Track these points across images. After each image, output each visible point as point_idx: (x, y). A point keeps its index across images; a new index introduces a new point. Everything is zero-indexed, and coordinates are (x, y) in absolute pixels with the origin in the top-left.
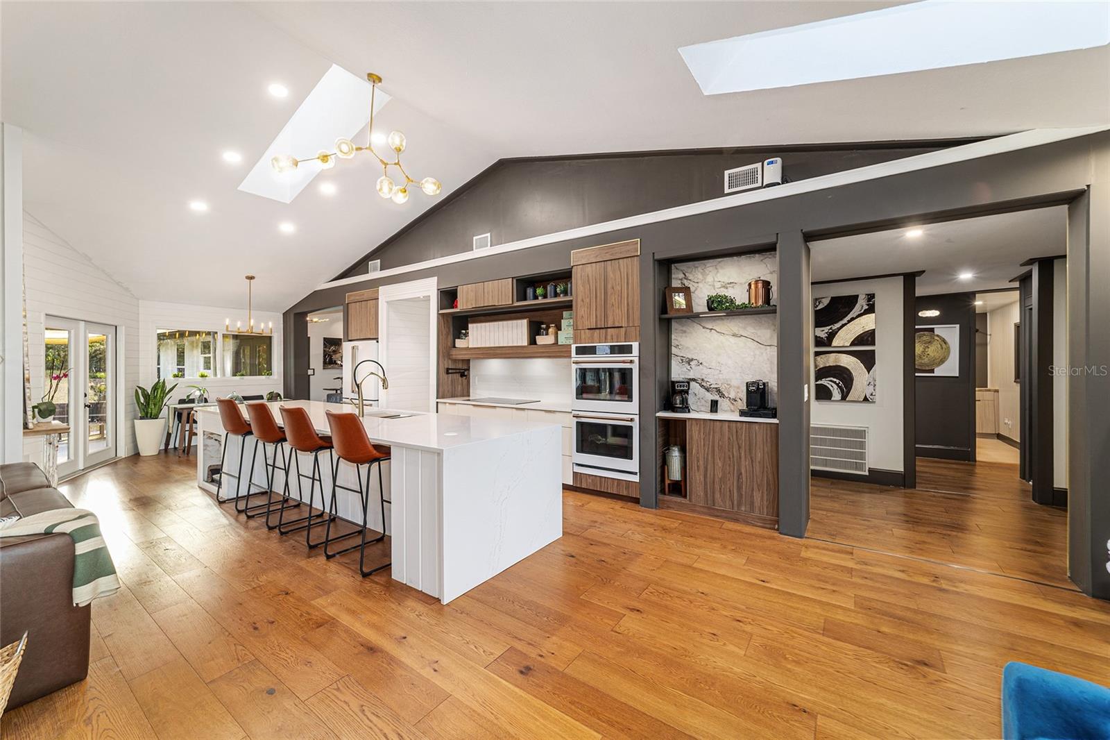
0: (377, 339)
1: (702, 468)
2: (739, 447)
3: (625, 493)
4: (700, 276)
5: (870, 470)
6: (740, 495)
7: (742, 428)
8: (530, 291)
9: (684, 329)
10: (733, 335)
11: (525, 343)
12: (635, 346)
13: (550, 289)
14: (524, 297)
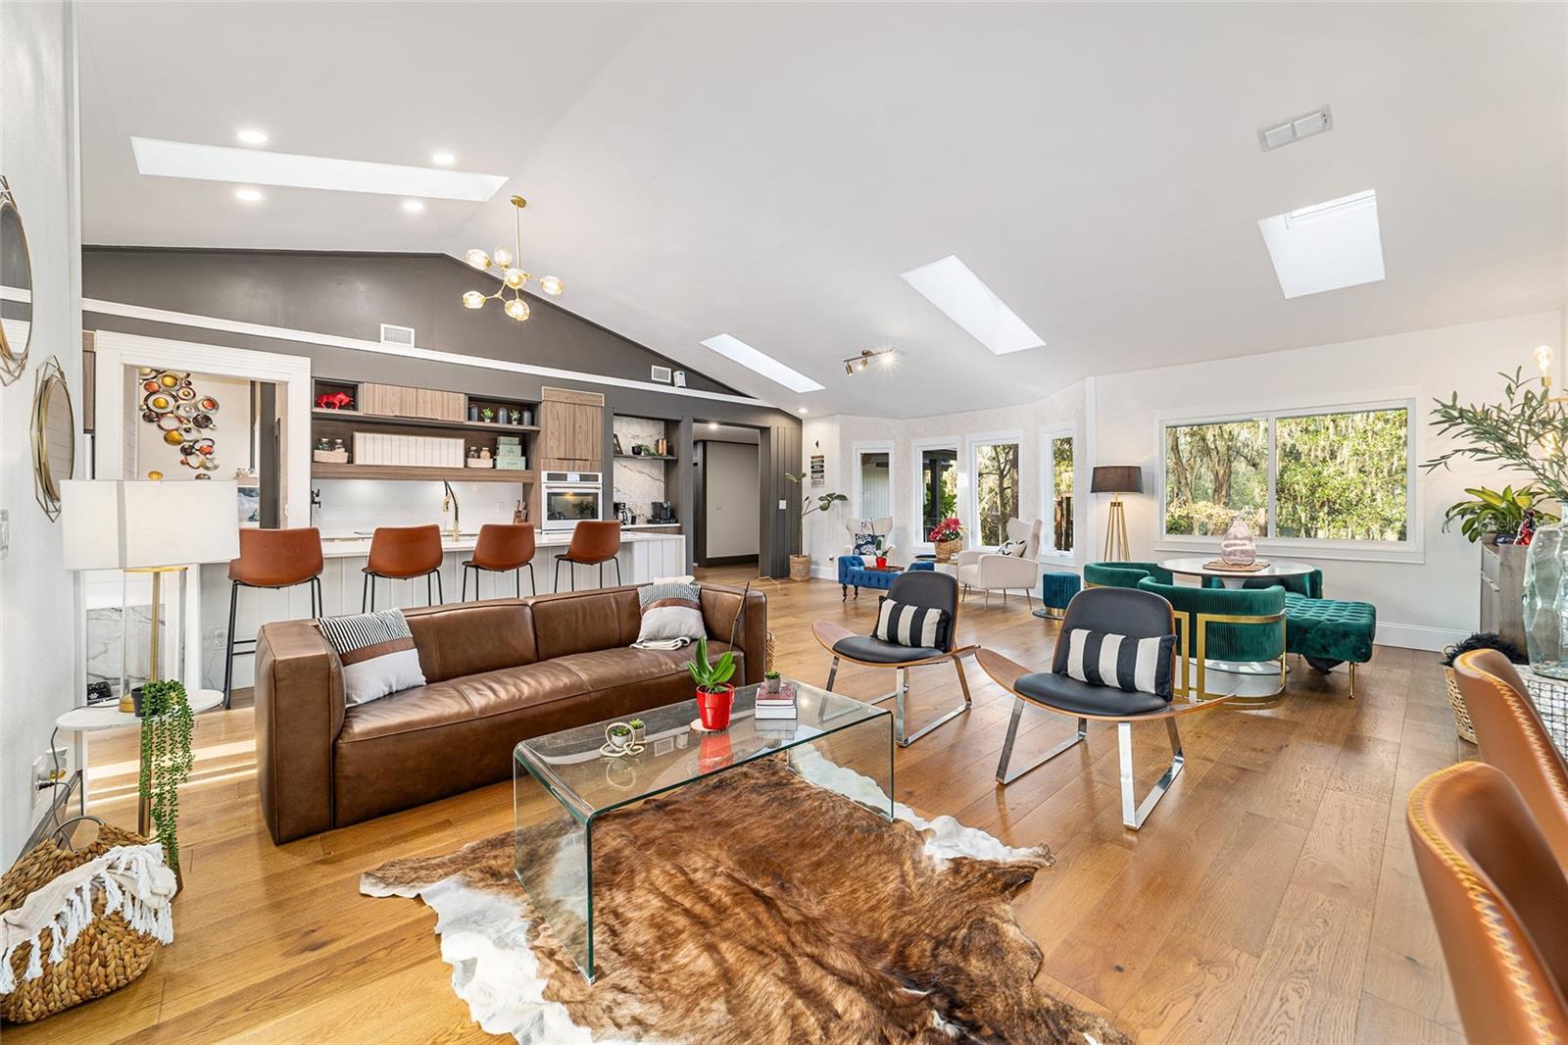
4: (621, 427)
8: (475, 411)
10: (639, 472)
11: (461, 465)
12: (600, 475)
13: (502, 413)
14: (470, 419)
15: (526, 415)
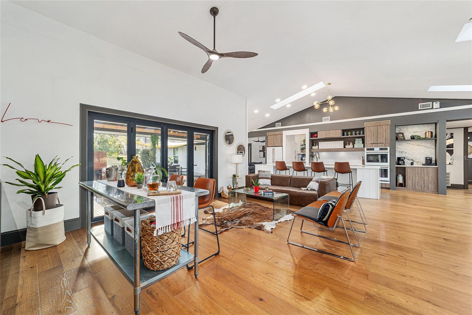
0: (282, 146)
1: (411, 179)
2: (424, 174)
3: (384, 187)
4: (406, 130)
5: (451, 184)
6: (424, 186)
7: (425, 168)
8: (345, 133)
9: (400, 143)
10: (417, 145)
11: (343, 147)
12: (389, 148)
13: (354, 133)
14: (343, 135)
15: (361, 132)
